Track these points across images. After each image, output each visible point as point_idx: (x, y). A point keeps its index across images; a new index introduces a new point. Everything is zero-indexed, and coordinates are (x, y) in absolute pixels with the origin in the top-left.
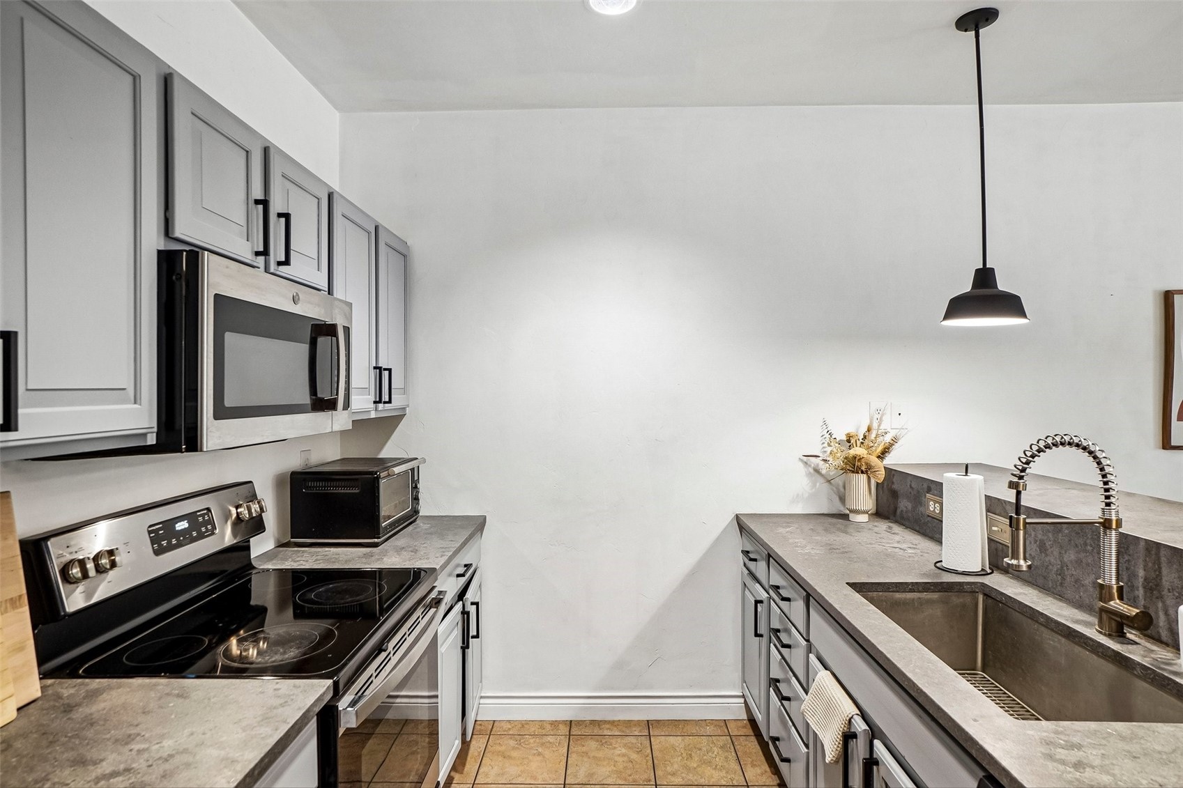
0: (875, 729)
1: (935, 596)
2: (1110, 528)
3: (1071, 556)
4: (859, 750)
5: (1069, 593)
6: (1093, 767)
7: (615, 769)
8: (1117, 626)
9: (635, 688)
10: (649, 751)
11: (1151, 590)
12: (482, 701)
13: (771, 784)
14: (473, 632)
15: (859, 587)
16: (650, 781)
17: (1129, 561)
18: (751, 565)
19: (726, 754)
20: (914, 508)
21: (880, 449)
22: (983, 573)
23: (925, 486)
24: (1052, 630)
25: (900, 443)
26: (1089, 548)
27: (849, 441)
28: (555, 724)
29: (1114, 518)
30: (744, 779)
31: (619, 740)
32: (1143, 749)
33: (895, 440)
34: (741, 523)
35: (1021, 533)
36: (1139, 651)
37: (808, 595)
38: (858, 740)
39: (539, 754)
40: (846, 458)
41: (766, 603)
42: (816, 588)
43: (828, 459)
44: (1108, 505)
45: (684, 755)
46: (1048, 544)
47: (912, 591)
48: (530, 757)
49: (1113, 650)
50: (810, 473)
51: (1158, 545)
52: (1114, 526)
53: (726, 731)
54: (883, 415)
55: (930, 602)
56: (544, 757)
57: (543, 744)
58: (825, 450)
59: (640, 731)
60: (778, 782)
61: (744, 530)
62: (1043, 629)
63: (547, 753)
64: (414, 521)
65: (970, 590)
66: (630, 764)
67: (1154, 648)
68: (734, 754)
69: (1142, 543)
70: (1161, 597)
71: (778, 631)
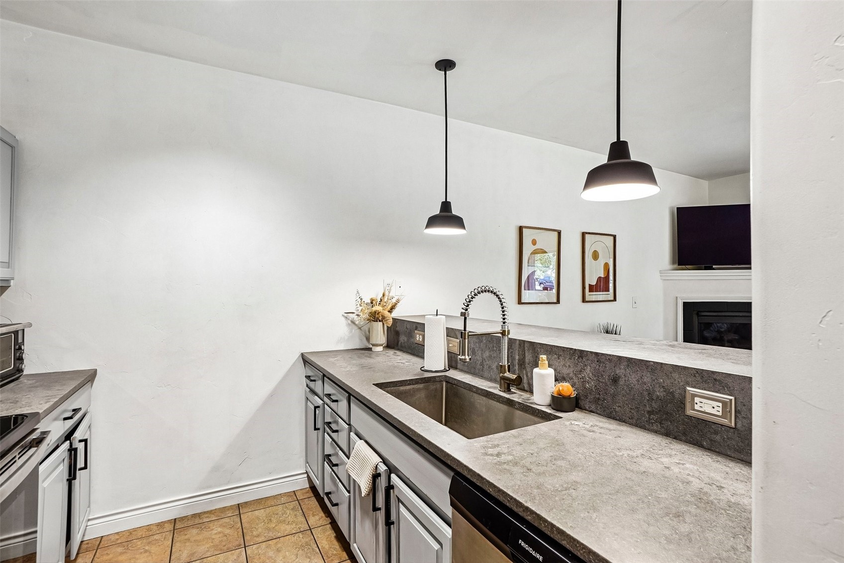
0: (391, 468)
1: (421, 386)
2: (505, 335)
3: (487, 354)
4: (382, 483)
5: (486, 374)
6: (504, 454)
7: (212, 544)
8: (507, 385)
9: (229, 483)
10: (239, 525)
11: (521, 365)
12: (90, 523)
13: (326, 523)
14: (80, 463)
15: (380, 386)
16: (240, 545)
17: (512, 352)
18: (312, 384)
19: (295, 513)
20: (408, 340)
21: (389, 307)
22: (445, 370)
23: (414, 326)
24: (479, 394)
25: (401, 302)
26: (495, 348)
27: (372, 303)
28: (160, 525)
29: (507, 330)
30: (307, 526)
31: (216, 523)
32: (524, 439)
33: (398, 301)
34: (304, 358)
35: (467, 340)
36: (517, 396)
37: (350, 395)
38: (382, 477)
39: (146, 551)
40: (370, 313)
41: (321, 407)
42: (355, 389)
43: (360, 314)
44: (504, 323)
45: (266, 521)
46: (476, 349)
47: (409, 384)
48: (137, 556)
49: (507, 398)
50: (349, 324)
51: (524, 341)
52: (507, 334)
53: (295, 498)
54: (391, 286)
55: (419, 390)
56: (150, 553)
57: (149, 543)
58: (358, 309)
59: (233, 513)
60: (330, 521)
61: (307, 363)
62: (475, 394)
63: (154, 549)
64: (17, 379)
65: (439, 380)
66: (225, 538)
67: (522, 394)
68: (301, 511)
69: (518, 342)
70: (525, 368)
71: (330, 423)
